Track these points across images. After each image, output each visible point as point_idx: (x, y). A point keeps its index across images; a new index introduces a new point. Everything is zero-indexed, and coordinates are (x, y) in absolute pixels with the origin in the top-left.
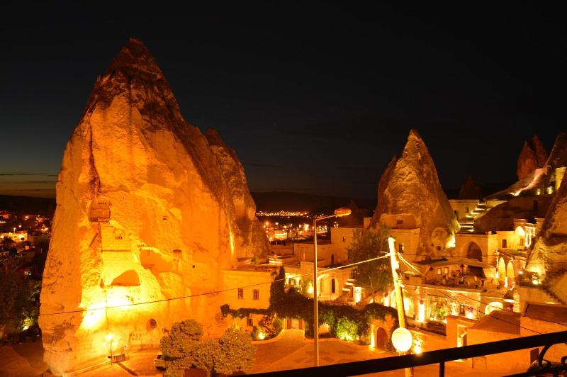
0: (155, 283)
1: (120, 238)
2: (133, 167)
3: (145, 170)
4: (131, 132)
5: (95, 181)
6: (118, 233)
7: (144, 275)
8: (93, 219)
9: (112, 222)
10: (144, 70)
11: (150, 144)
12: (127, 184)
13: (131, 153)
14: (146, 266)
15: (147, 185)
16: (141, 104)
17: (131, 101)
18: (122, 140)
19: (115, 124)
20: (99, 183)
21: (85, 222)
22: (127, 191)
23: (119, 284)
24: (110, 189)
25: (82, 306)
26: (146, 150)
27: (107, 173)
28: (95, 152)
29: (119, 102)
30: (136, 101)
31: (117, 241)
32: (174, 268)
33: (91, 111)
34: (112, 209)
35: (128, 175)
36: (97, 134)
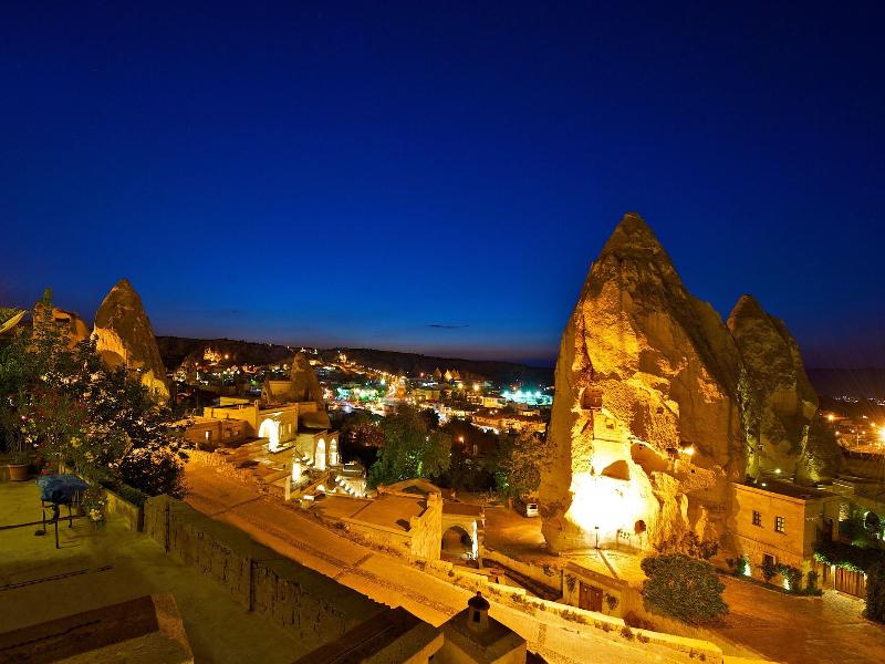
0: (646, 482)
1: (611, 427)
2: (624, 354)
3: (637, 356)
4: (621, 318)
5: (588, 368)
6: (609, 422)
7: (635, 470)
8: (585, 406)
9: (604, 411)
10: (637, 247)
11: (642, 330)
12: (619, 372)
13: (621, 340)
14: (637, 460)
15: (638, 374)
16: (633, 288)
17: (621, 286)
18: (613, 327)
19: (606, 311)
20: (593, 370)
21: (577, 409)
22: (619, 379)
23: (609, 475)
24: (602, 376)
25: (571, 490)
26: (638, 337)
27: (599, 360)
28: (588, 340)
29: (610, 287)
30: (627, 285)
31: (608, 431)
32: (669, 468)
33: (583, 301)
34: (603, 397)
35: (620, 362)
36: (589, 323)
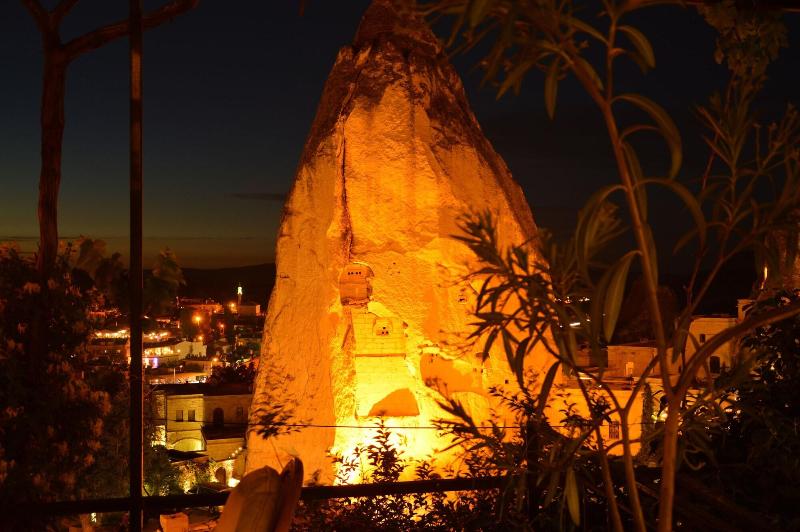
1: (384, 332)
2: (411, 209)
3: (434, 215)
4: (413, 150)
5: (347, 234)
6: (381, 324)
8: (345, 302)
9: (373, 306)
10: (418, 38)
11: (445, 170)
12: (401, 239)
13: (412, 185)
14: (430, 381)
15: (437, 240)
16: (427, 100)
17: (413, 96)
18: (398, 163)
19: (387, 135)
20: (352, 238)
21: (337, 308)
22: (402, 252)
24: (370, 249)
26: (439, 181)
27: (368, 220)
28: (350, 182)
29: (394, 95)
30: (420, 96)
31: (380, 339)
32: (475, 384)
33: (346, 113)
34: (375, 283)
35: (403, 223)
36: (354, 152)
